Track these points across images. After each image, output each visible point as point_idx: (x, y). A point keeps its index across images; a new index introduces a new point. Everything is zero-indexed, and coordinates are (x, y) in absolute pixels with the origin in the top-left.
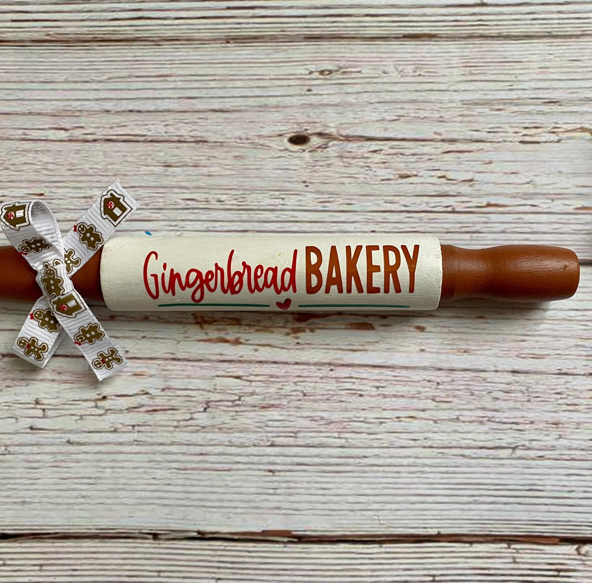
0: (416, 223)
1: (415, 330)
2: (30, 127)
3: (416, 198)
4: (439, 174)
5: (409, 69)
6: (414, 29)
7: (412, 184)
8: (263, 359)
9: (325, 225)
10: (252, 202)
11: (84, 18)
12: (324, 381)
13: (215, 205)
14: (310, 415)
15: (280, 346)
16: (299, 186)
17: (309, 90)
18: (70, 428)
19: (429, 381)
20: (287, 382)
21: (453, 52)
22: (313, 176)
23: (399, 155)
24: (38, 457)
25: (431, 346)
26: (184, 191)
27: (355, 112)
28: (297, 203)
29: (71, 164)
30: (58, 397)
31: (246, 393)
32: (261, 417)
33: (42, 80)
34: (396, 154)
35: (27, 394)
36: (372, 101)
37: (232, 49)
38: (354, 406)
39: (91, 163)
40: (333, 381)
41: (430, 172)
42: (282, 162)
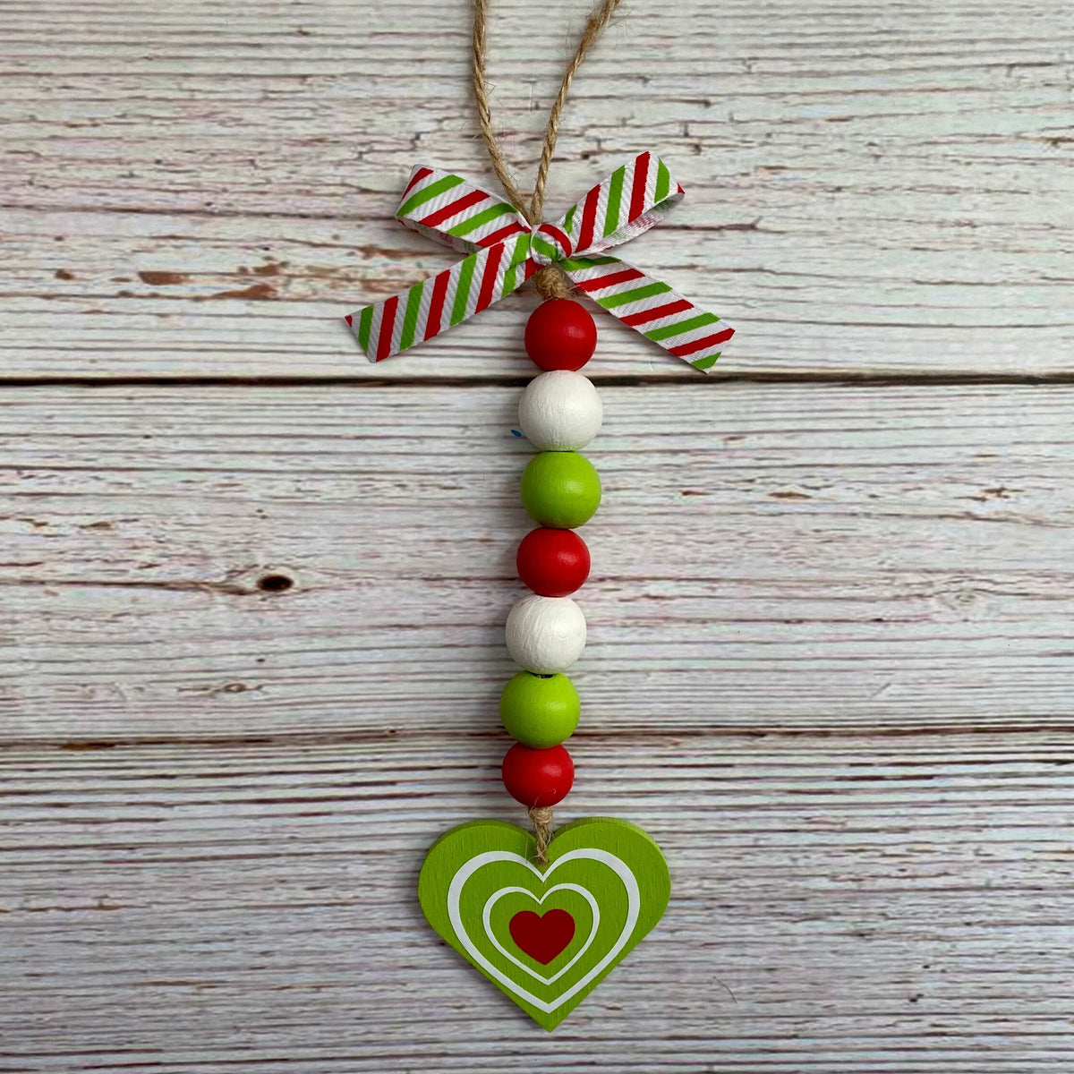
0: (78, 451)
1: (73, 273)
2: (704, 600)
3: (80, 492)
4: (45, 530)
5: (101, 695)
6: (97, 758)
7: (89, 514)
8: (324, 222)
9: (226, 448)
10: (350, 485)
11: (618, 770)
12: (221, 186)
13: (410, 481)
14: (241, 129)
15: (297, 245)
16: (272, 511)
17: (261, 661)
18: (644, 105)
19: (46, 187)
20: (283, 184)
21: (34, 722)
22: (251, 526)
23: (111, 560)
24: (697, 53)
25: (45, 247)
26: (460, 502)
27: (185, 627)
28: (275, 483)
29: (640, 543)
31: (351, 165)
32: (324, 124)
33: (685, 674)
34: (118, 561)
35: (715, 163)
36: (159, 645)
37: (384, 722)
38: (170, 145)
39: (608, 545)
40: (206, 185)
41: (62, 532)
42: (302, 548)
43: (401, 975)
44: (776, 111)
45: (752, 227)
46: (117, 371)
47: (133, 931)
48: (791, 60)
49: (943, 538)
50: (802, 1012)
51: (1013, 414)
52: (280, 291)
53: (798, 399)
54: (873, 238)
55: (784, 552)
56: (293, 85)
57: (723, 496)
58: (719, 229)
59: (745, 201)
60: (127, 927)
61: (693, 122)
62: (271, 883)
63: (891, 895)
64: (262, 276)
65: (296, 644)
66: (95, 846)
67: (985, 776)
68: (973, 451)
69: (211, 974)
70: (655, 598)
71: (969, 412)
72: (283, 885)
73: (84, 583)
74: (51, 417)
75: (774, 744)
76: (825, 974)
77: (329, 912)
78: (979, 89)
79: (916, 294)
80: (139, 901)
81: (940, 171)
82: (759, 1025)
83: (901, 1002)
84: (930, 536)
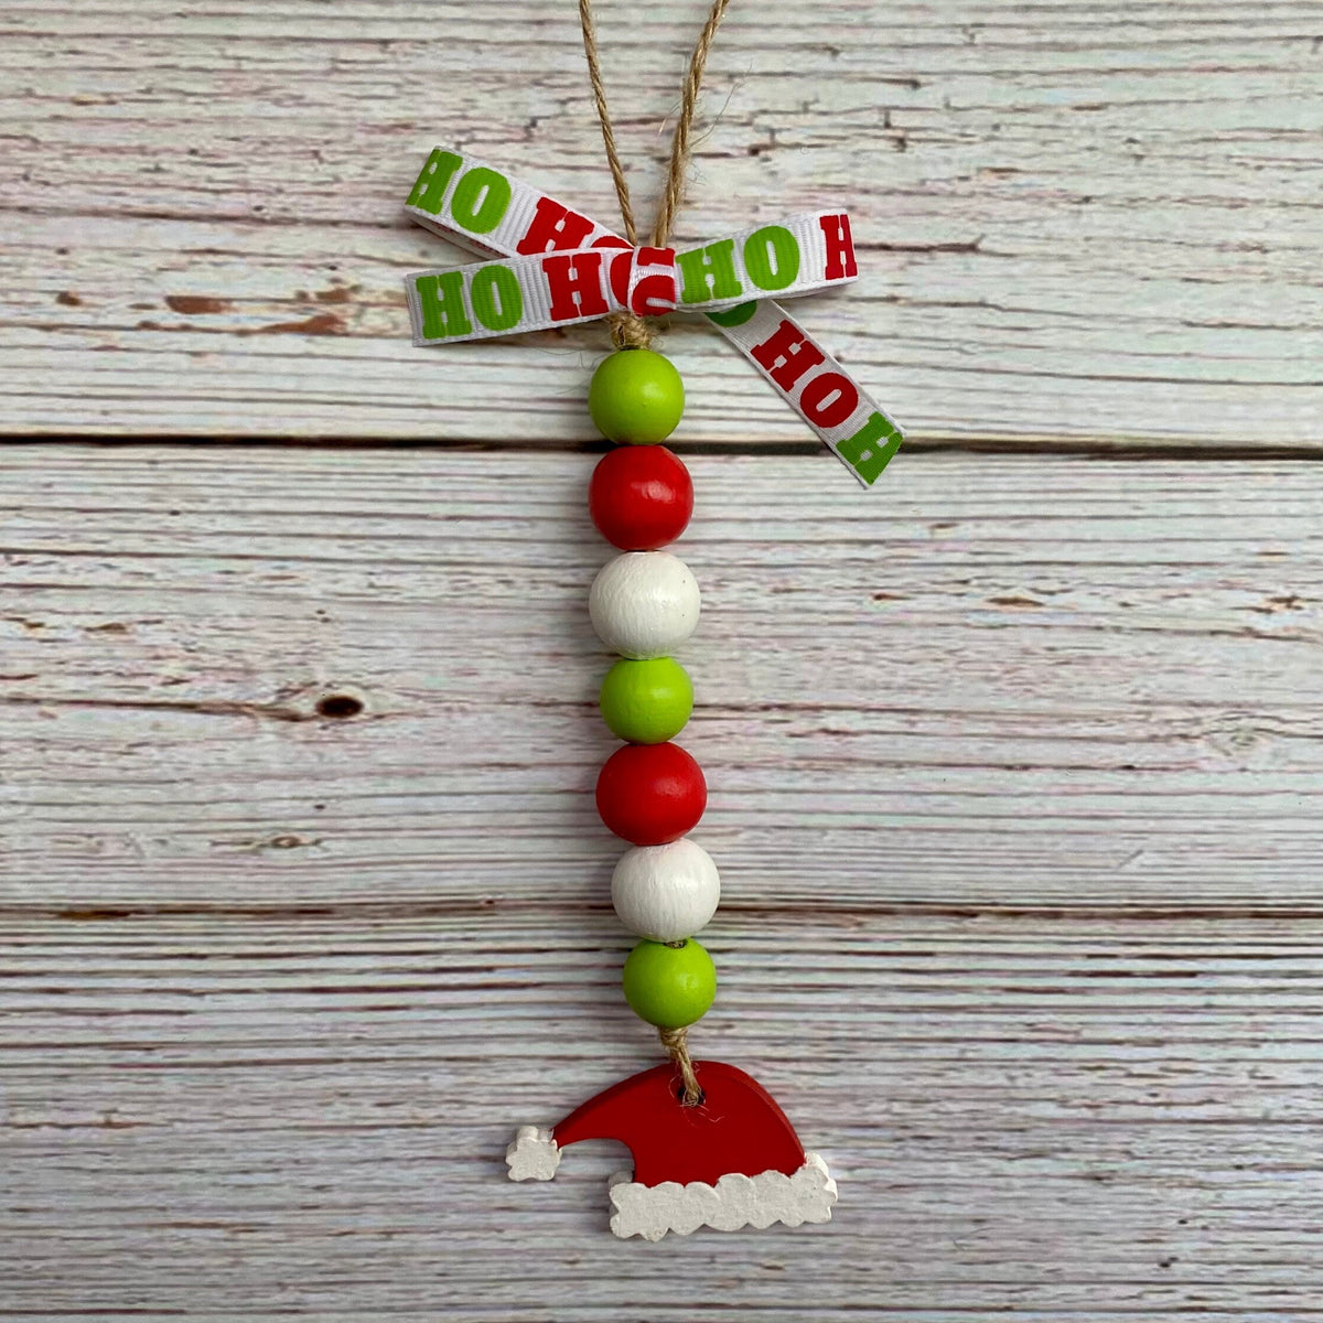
0: (85, 530)
1: (81, 297)
2: (901, 738)
3: (87, 584)
4: (41, 633)
5: (112, 849)
6: (106, 929)
7: (98, 613)
8: (409, 233)
9: (278, 529)
10: (438, 580)
11: (784, 957)
12: (274, 185)
13: (517, 575)
14: (306, 112)
15: (372, 263)
16: (337, 613)
17: (320, 807)
18: (832, 85)
19: (47, 184)
20: (356, 183)
21: (24, 882)
22: (309, 632)
23: (126, 673)
24: (903, 18)
25: (44, 262)
26: (582, 603)
27: (222, 762)
28: (341, 576)
29: (818, 660)
30: (856, 153)
32: (411, 105)
33: (874, 834)
34: (134, 675)
35: (925, 162)
36: (187, 784)
37: (479, 890)
38: (208, 130)
39: (775, 663)
40: (255, 184)
41: (61, 636)
42: (375, 662)
43: (498, 1219)
44: (1006, 95)
45: (972, 248)
46: (136, 425)
47: (149, 1156)
48: (1028, 27)
49: (1215, 661)
50: (1019, 1277)
51: (1310, 500)
52: (351, 324)
53: (1029, 475)
54: (1130, 265)
55: (1007, 676)
56: (373, 53)
57: (927, 602)
58: (928, 249)
59: (963, 213)
60: (140, 1152)
61: (897, 108)
62: (328, 1097)
63: (1138, 1127)
64: (327, 303)
65: (367, 787)
66: (102, 1045)
67: (1265, 974)
68: (1256, 547)
69: (251, 1214)
70: (836, 733)
71: (1252, 495)
72: (344, 1100)
73: (91, 703)
74: (49, 485)
75: (989, 928)
76: (1050, 1228)
77: (405, 1135)
78: (1275, 69)
79: (1187, 341)
80: (157, 1118)
81: (1222, 177)
82: (962, 1293)
83: (1149, 1267)
84: (1198, 658)
